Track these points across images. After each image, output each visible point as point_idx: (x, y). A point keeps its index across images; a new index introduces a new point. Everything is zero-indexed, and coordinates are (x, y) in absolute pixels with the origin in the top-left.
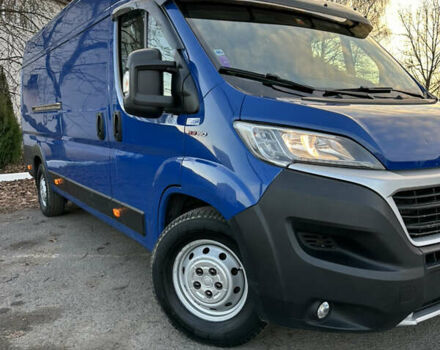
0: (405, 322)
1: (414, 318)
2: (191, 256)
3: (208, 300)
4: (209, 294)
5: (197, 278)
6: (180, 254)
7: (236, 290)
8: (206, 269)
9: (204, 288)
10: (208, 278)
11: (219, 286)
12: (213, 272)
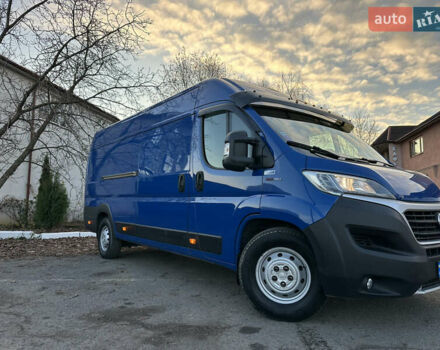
0: (418, 292)
1: (423, 290)
2: (269, 259)
3: (282, 288)
4: (283, 285)
5: (275, 273)
6: (261, 258)
7: (302, 281)
8: (281, 267)
9: (279, 281)
10: (282, 274)
11: (290, 278)
12: (286, 269)
